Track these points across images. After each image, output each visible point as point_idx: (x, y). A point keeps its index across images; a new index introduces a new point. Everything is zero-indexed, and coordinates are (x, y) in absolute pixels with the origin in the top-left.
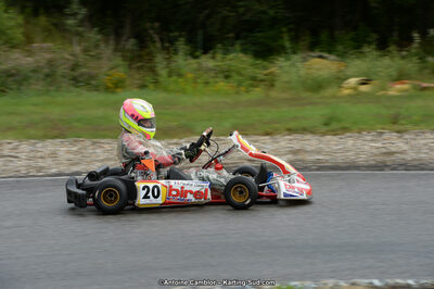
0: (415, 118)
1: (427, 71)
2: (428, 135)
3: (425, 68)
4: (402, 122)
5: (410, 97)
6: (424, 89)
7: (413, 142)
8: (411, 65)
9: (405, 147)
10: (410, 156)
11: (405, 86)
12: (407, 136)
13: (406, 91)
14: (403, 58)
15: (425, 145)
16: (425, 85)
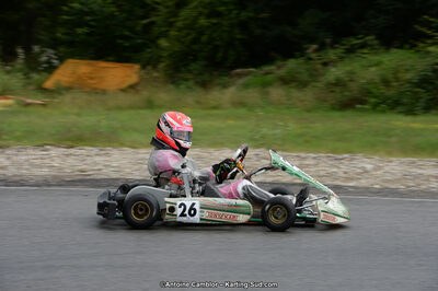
0: (18, 134)
1: (31, 87)
2: (31, 152)
3: (29, 84)
4: (4, 137)
5: (14, 113)
6: (28, 105)
7: (15, 158)
8: (15, 80)
9: (6, 163)
10: (11, 172)
11: (10, 102)
12: (8, 152)
13: (10, 106)
14: (8, 72)
15: (27, 161)
16: (30, 101)
